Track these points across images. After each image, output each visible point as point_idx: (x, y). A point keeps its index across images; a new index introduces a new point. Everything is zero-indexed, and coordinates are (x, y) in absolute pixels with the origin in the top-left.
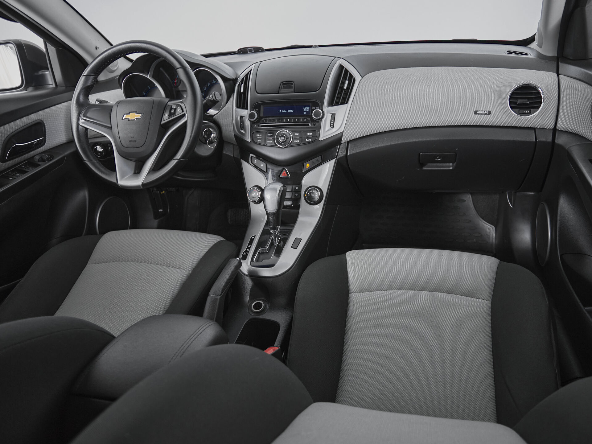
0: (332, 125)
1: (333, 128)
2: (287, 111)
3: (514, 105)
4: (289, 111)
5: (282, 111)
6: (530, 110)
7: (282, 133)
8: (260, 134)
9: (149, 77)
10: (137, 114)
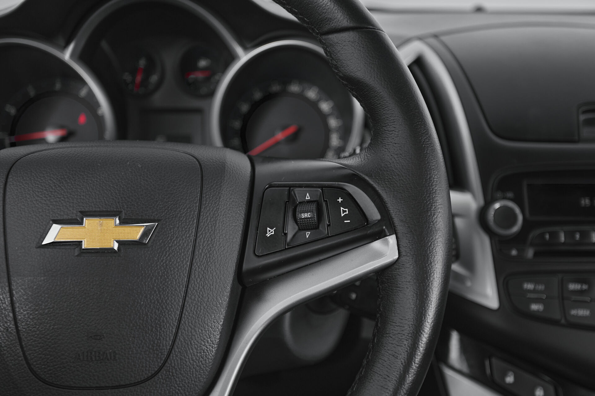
8: (536, 283)
9: (72, 56)
10: (124, 222)
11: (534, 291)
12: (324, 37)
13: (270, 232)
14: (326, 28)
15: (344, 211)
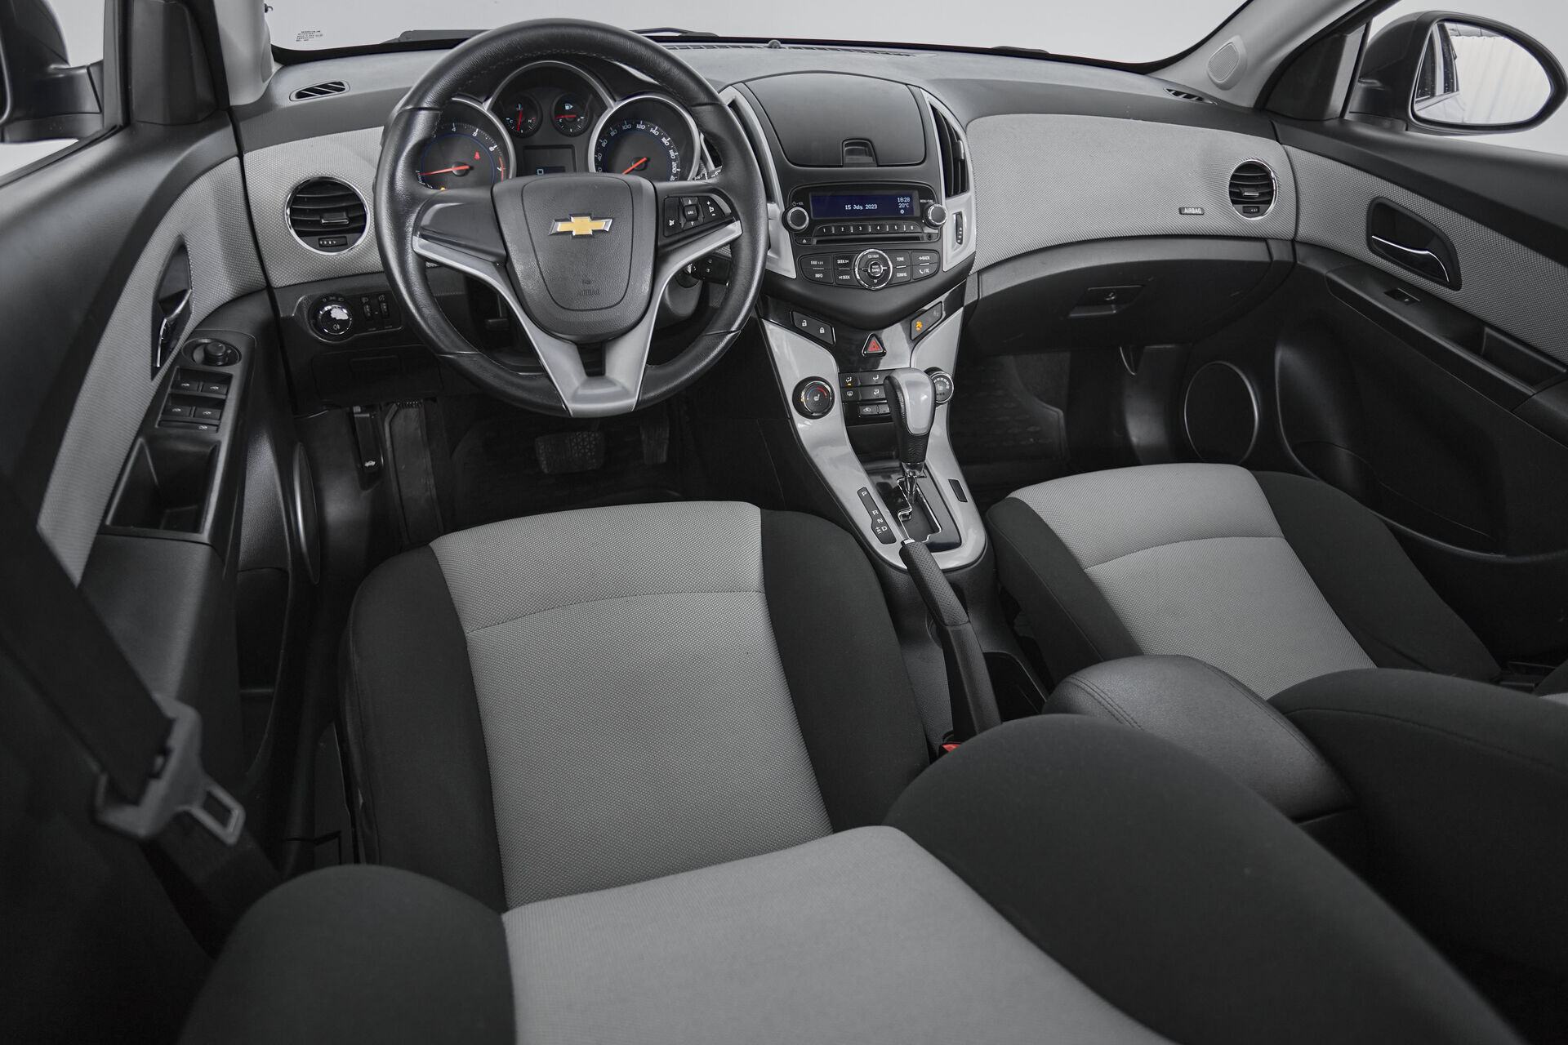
0: (959, 238)
1: (961, 243)
2: (864, 207)
3: (1236, 197)
4: (868, 207)
5: (852, 207)
6: (1258, 207)
7: (870, 256)
8: (818, 260)
9: (488, 110)
10: (593, 219)
11: (817, 266)
12: (693, 108)
13: (671, 223)
14: (694, 103)
15: (711, 209)
